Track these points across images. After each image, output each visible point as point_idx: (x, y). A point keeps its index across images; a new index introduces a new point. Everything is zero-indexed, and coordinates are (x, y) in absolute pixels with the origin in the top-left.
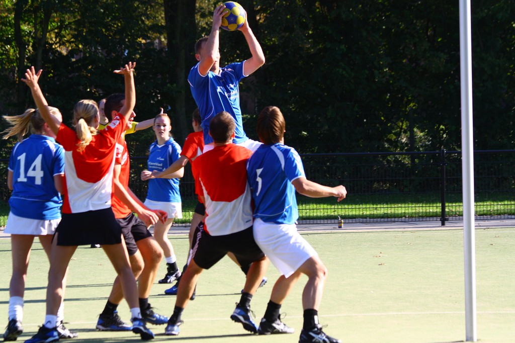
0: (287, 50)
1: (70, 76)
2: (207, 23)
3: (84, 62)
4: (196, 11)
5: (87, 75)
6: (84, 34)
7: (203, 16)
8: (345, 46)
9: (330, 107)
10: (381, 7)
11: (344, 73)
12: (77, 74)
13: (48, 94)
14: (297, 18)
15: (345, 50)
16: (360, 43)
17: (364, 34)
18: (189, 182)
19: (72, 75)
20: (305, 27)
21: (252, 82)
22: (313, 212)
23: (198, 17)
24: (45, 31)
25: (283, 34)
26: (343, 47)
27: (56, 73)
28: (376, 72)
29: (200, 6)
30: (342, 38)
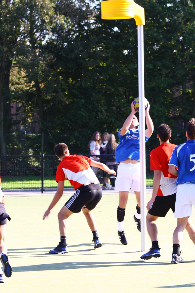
0: (55, 102)
2: (15, 88)
4: (10, 82)
7: (13, 84)
8: (84, 100)
9: (76, 131)
10: (102, 81)
11: (83, 114)
14: (60, 86)
15: (84, 102)
16: (92, 99)
17: (94, 94)
18: (4, 169)
20: (64, 90)
21: (37, 117)
22: (67, 184)
23: (10, 85)
25: (53, 94)
26: (83, 101)
28: (99, 113)
29: (11, 79)
30: (82, 96)
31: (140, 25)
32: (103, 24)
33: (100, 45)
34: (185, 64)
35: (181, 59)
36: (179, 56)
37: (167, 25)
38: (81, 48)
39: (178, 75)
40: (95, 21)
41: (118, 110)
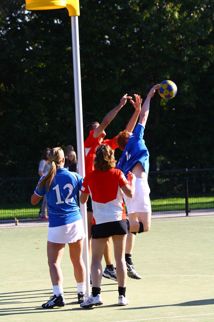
15: (20, 113)
17: (32, 102)
26: (18, 111)
30: (18, 106)
31: (75, 16)
32: (40, 15)
33: (38, 41)
34: (143, 61)
35: (137, 56)
36: (134, 52)
37: (119, 13)
38: (14, 46)
39: (135, 75)
40: (30, 12)
41: (63, 121)
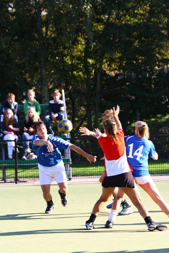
1: (116, 89)
3: (124, 81)
5: (126, 89)
6: (124, 65)
12: (120, 88)
13: (104, 99)
19: (117, 88)
24: (102, 63)
27: (108, 88)
